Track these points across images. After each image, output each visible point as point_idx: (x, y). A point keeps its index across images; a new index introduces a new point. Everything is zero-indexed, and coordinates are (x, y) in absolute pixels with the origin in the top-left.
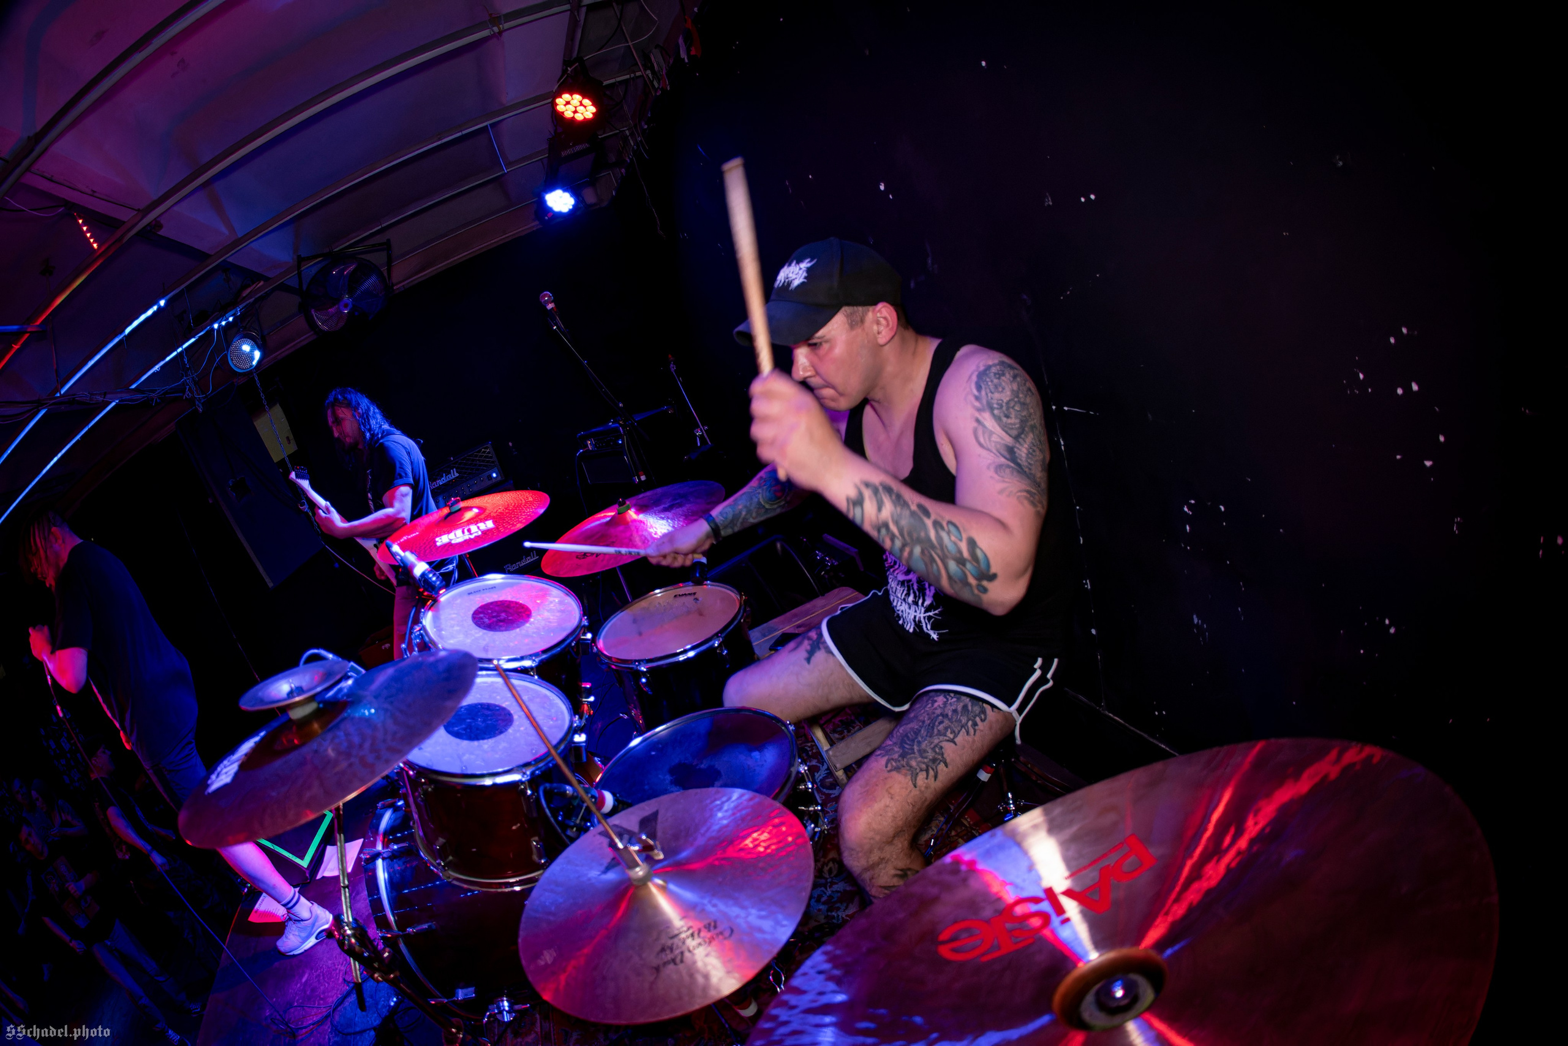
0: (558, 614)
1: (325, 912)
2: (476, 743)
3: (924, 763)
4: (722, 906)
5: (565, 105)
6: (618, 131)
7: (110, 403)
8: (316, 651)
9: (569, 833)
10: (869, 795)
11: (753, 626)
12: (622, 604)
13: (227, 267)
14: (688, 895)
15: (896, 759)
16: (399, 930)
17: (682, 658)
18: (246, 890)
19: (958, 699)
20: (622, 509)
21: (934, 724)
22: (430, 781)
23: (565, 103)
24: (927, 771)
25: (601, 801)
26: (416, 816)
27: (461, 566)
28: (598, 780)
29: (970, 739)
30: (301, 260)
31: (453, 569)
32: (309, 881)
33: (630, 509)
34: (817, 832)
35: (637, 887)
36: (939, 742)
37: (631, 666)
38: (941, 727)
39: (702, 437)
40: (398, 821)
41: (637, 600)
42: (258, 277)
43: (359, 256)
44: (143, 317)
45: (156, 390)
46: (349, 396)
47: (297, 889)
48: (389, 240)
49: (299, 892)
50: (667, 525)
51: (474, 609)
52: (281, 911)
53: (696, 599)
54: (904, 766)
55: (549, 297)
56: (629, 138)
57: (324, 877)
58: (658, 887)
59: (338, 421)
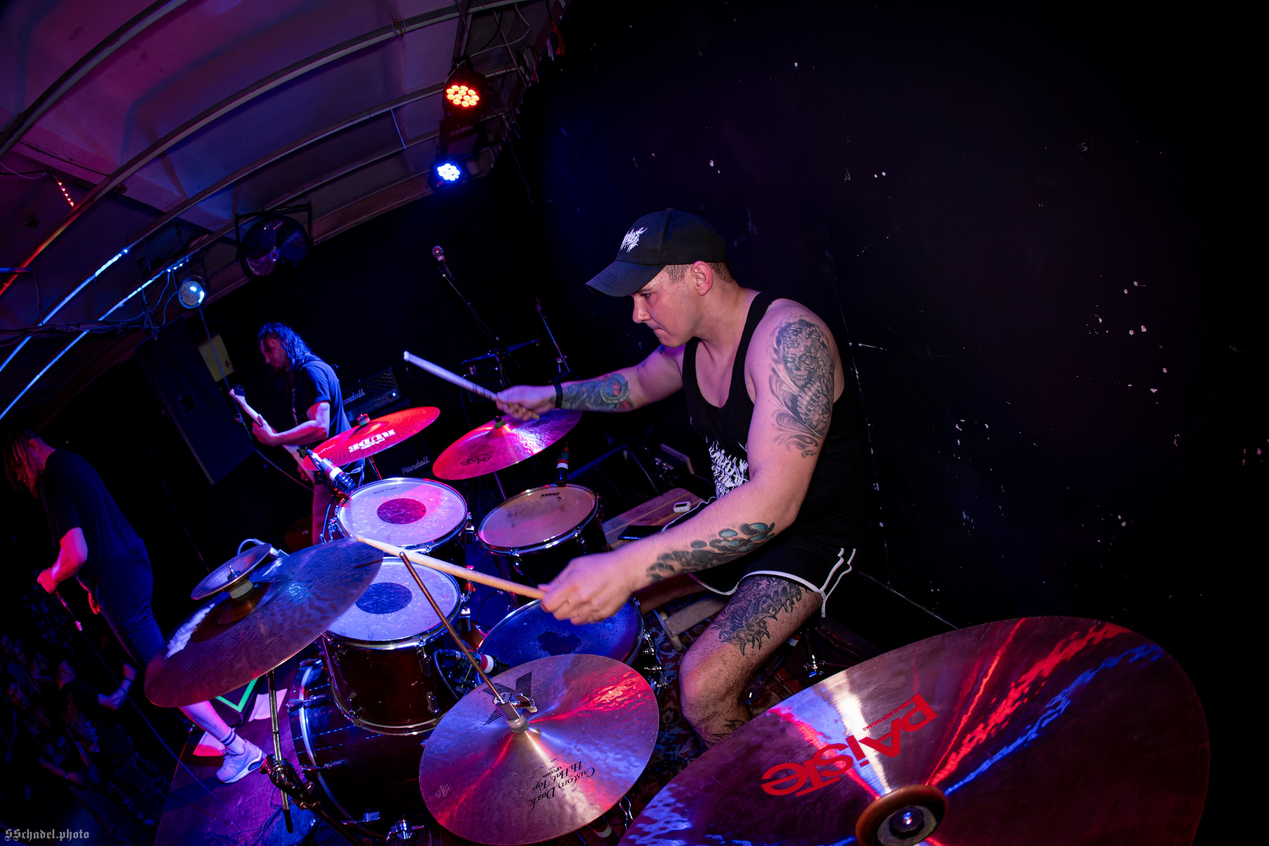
0: (448, 510)
1: (256, 749)
2: (381, 616)
3: (751, 635)
4: (585, 751)
5: (454, 94)
6: (496, 116)
7: (82, 332)
8: (251, 540)
9: (458, 689)
10: (706, 660)
11: (605, 519)
12: (498, 502)
13: (179, 223)
14: (558, 741)
15: (728, 631)
16: (318, 765)
17: (548, 546)
18: (191, 730)
19: (779, 583)
20: (499, 424)
21: (759, 603)
22: (345, 647)
23: (454, 93)
24: (753, 642)
25: (484, 664)
26: (332, 674)
27: (367, 468)
28: (480, 645)
29: (788, 615)
30: (238, 218)
31: (361, 471)
32: (242, 723)
33: (505, 424)
34: (658, 687)
35: (516, 735)
36: (763, 618)
37: (506, 552)
38: (764, 606)
39: (562, 364)
40: (317, 677)
41: (510, 499)
42: (203, 231)
43: (286, 215)
44: (110, 263)
45: (120, 322)
46: (277, 330)
47: (233, 729)
48: (309, 203)
49: (235, 731)
50: (535, 438)
51: (379, 506)
52: (221, 747)
53: (560, 498)
54: (734, 638)
55: (440, 250)
56: (506, 121)
57: (255, 720)
58: (534, 735)
59: (269, 350)
